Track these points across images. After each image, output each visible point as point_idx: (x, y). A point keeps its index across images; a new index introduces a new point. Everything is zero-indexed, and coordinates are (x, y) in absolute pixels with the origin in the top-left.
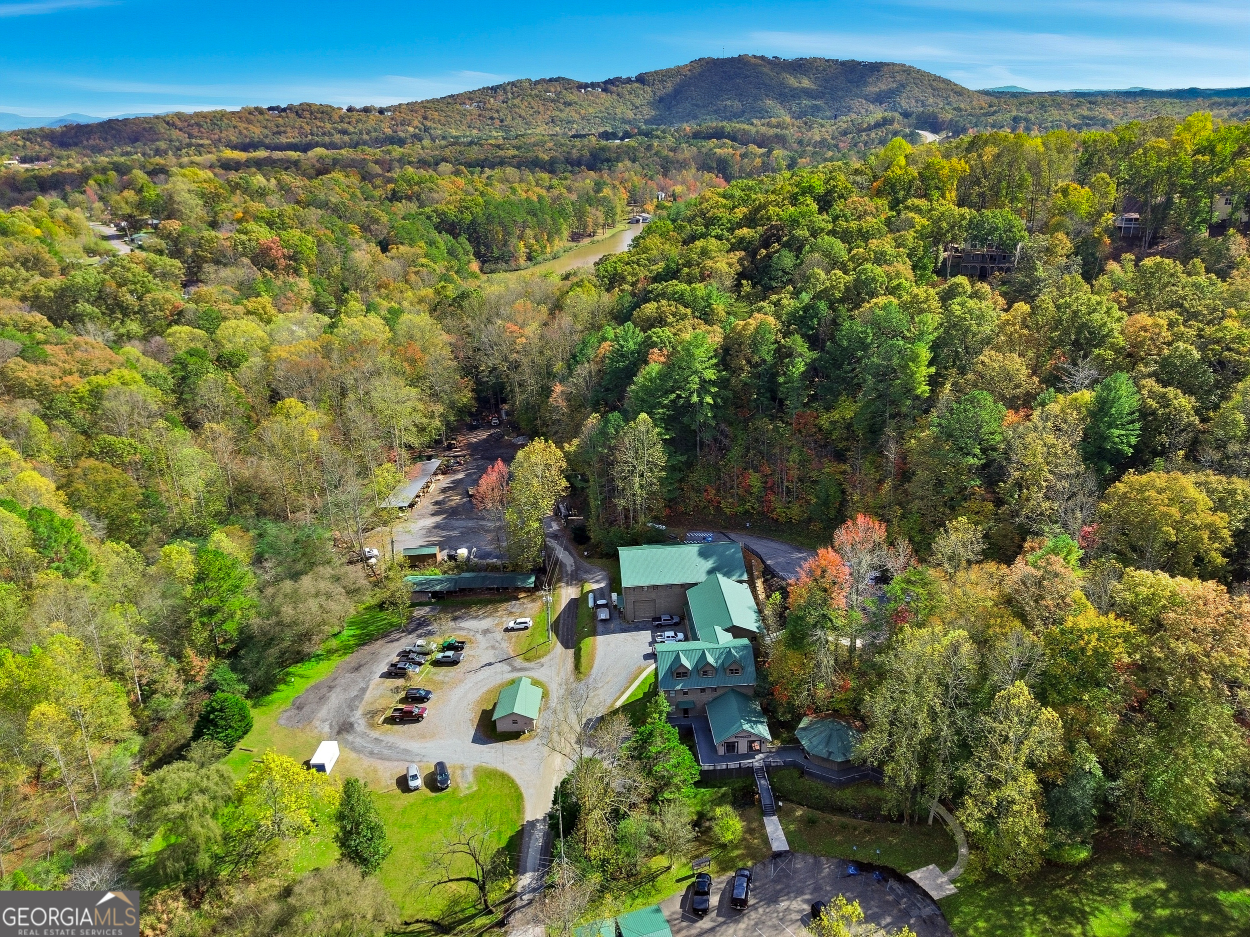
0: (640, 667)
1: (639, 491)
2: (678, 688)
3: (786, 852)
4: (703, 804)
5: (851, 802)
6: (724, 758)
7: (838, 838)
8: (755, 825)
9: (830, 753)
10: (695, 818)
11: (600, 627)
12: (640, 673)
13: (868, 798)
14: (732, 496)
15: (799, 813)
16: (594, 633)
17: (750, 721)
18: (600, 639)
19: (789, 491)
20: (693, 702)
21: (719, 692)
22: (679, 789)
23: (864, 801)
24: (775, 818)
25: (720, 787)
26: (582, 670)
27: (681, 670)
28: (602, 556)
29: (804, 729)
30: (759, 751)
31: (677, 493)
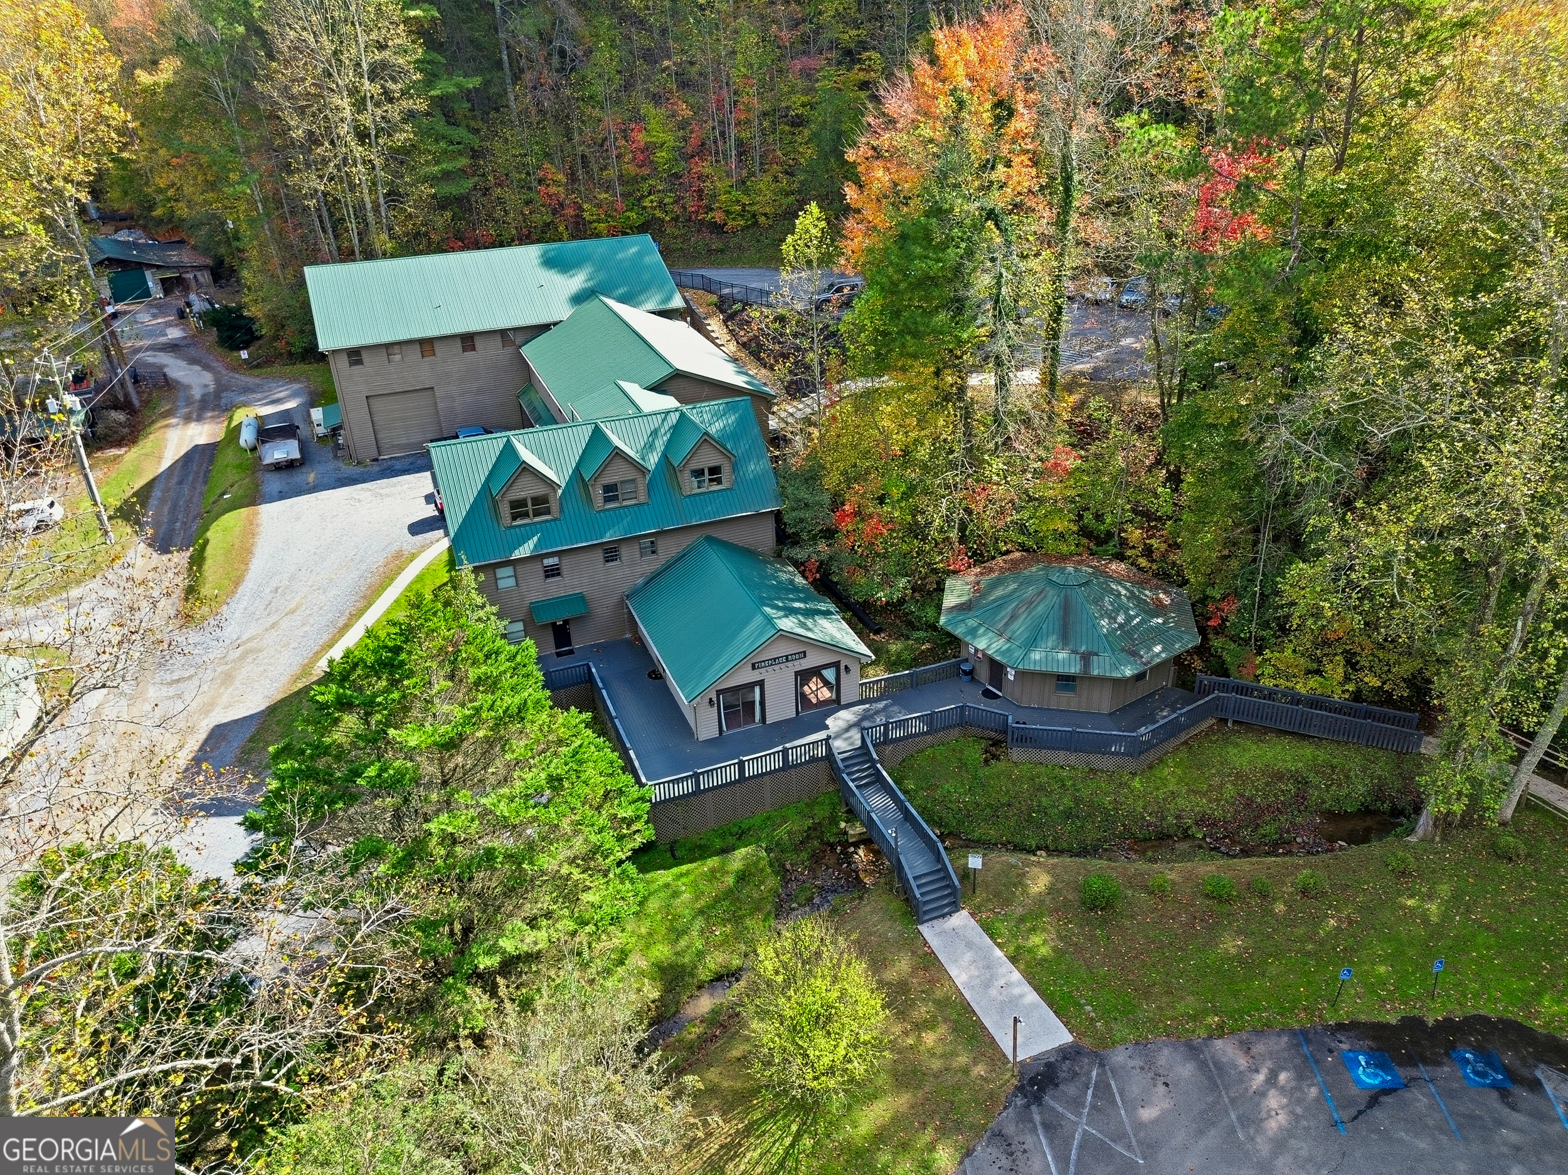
0: (398, 555)
1: (359, 151)
2: (524, 551)
3: (1067, 1053)
4: (676, 933)
5: (1191, 805)
6: (720, 746)
7: (1231, 944)
8: (902, 966)
9: (1086, 658)
10: (653, 993)
11: (274, 483)
12: (400, 570)
13: (1240, 777)
14: (608, 187)
15: (1039, 882)
16: (254, 498)
17: (790, 612)
18: (267, 510)
19: (743, 149)
20: (581, 598)
21: (668, 549)
22: (569, 894)
23: (1230, 790)
24: (961, 919)
25: (726, 851)
26: (206, 591)
27: (525, 490)
28: (292, 357)
29: (963, 608)
30: (836, 705)
31: (466, 185)
